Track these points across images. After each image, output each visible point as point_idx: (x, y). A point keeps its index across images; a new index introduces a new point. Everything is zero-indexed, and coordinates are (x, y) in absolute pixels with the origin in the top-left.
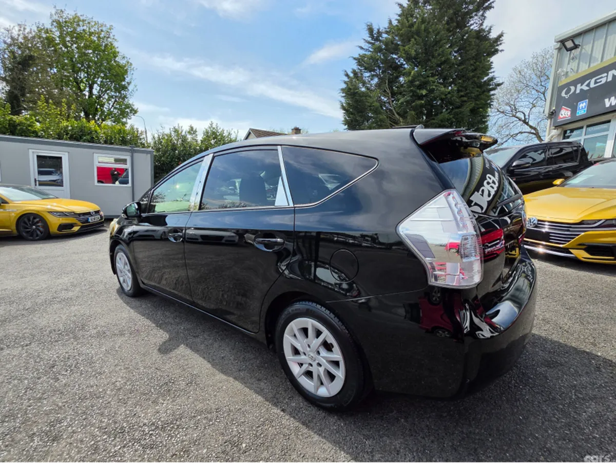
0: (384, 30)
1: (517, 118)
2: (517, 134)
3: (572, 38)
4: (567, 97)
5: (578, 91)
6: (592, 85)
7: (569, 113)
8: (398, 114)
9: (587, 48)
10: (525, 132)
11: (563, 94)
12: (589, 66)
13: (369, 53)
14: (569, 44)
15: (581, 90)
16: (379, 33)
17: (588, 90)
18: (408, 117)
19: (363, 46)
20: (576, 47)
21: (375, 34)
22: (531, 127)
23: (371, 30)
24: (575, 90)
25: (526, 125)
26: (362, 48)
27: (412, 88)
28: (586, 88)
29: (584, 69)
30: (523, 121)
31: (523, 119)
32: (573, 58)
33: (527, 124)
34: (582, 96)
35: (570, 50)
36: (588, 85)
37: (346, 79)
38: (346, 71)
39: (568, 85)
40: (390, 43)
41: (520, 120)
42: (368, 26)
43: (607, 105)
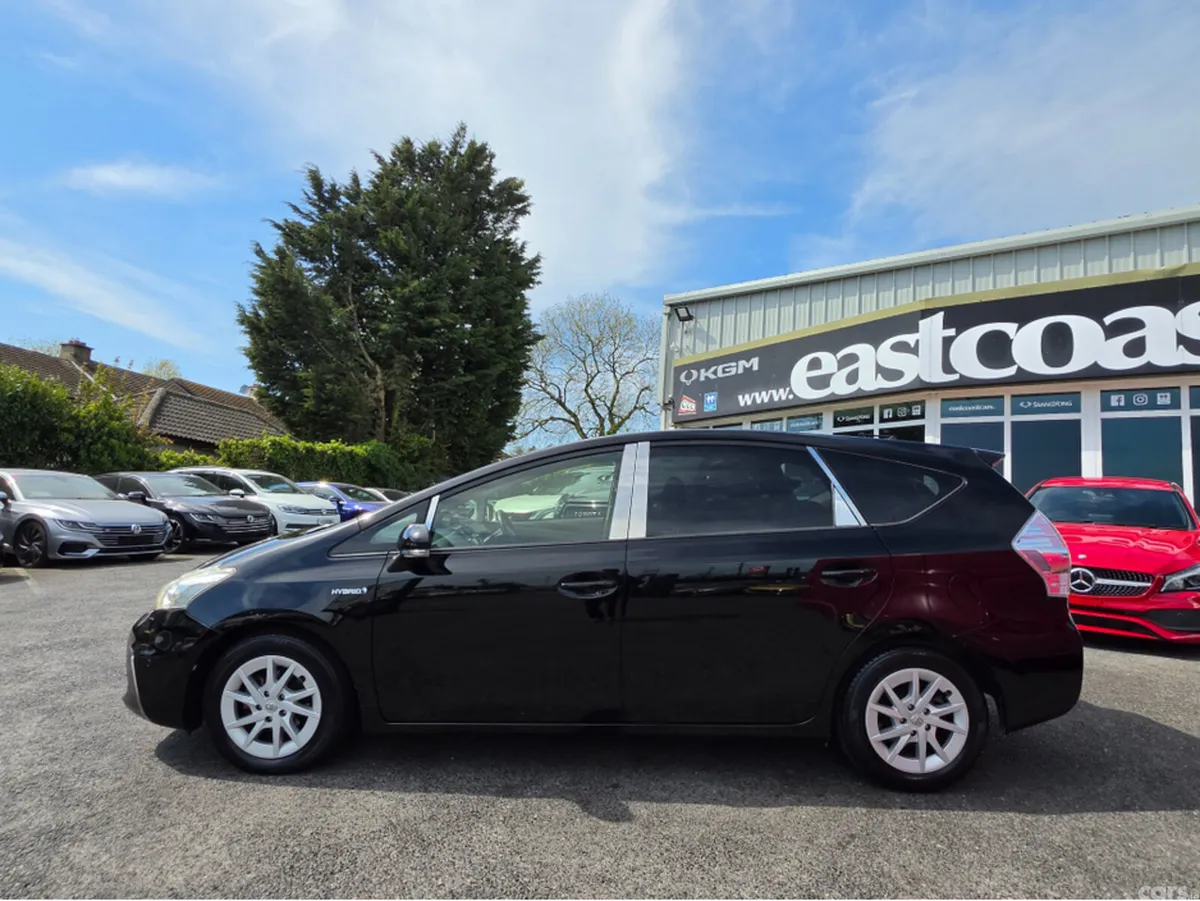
0: (342, 190)
1: (548, 393)
2: (547, 421)
3: (686, 304)
4: (688, 383)
5: (702, 379)
6: (720, 374)
7: (694, 407)
8: (372, 356)
9: (702, 323)
10: (559, 419)
11: (682, 378)
12: (707, 348)
13: (312, 223)
14: (683, 312)
15: (706, 377)
16: (334, 191)
17: (714, 379)
18: (396, 365)
19: (299, 206)
20: (690, 318)
21: (326, 191)
22: (569, 412)
23: (316, 181)
24: (699, 376)
25: (560, 407)
26: (296, 209)
27: (409, 313)
28: (713, 377)
29: (703, 352)
30: (557, 400)
31: (557, 396)
32: (686, 332)
33: (563, 405)
34: (708, 385)
35: (683, 320)
36: (715, 373)
37: (258, 261)
38: (258, 245)
39: (688, 367)
40: (358, 219)
41: (552, 397)
42: (311, 171)
43: (742, 404)
